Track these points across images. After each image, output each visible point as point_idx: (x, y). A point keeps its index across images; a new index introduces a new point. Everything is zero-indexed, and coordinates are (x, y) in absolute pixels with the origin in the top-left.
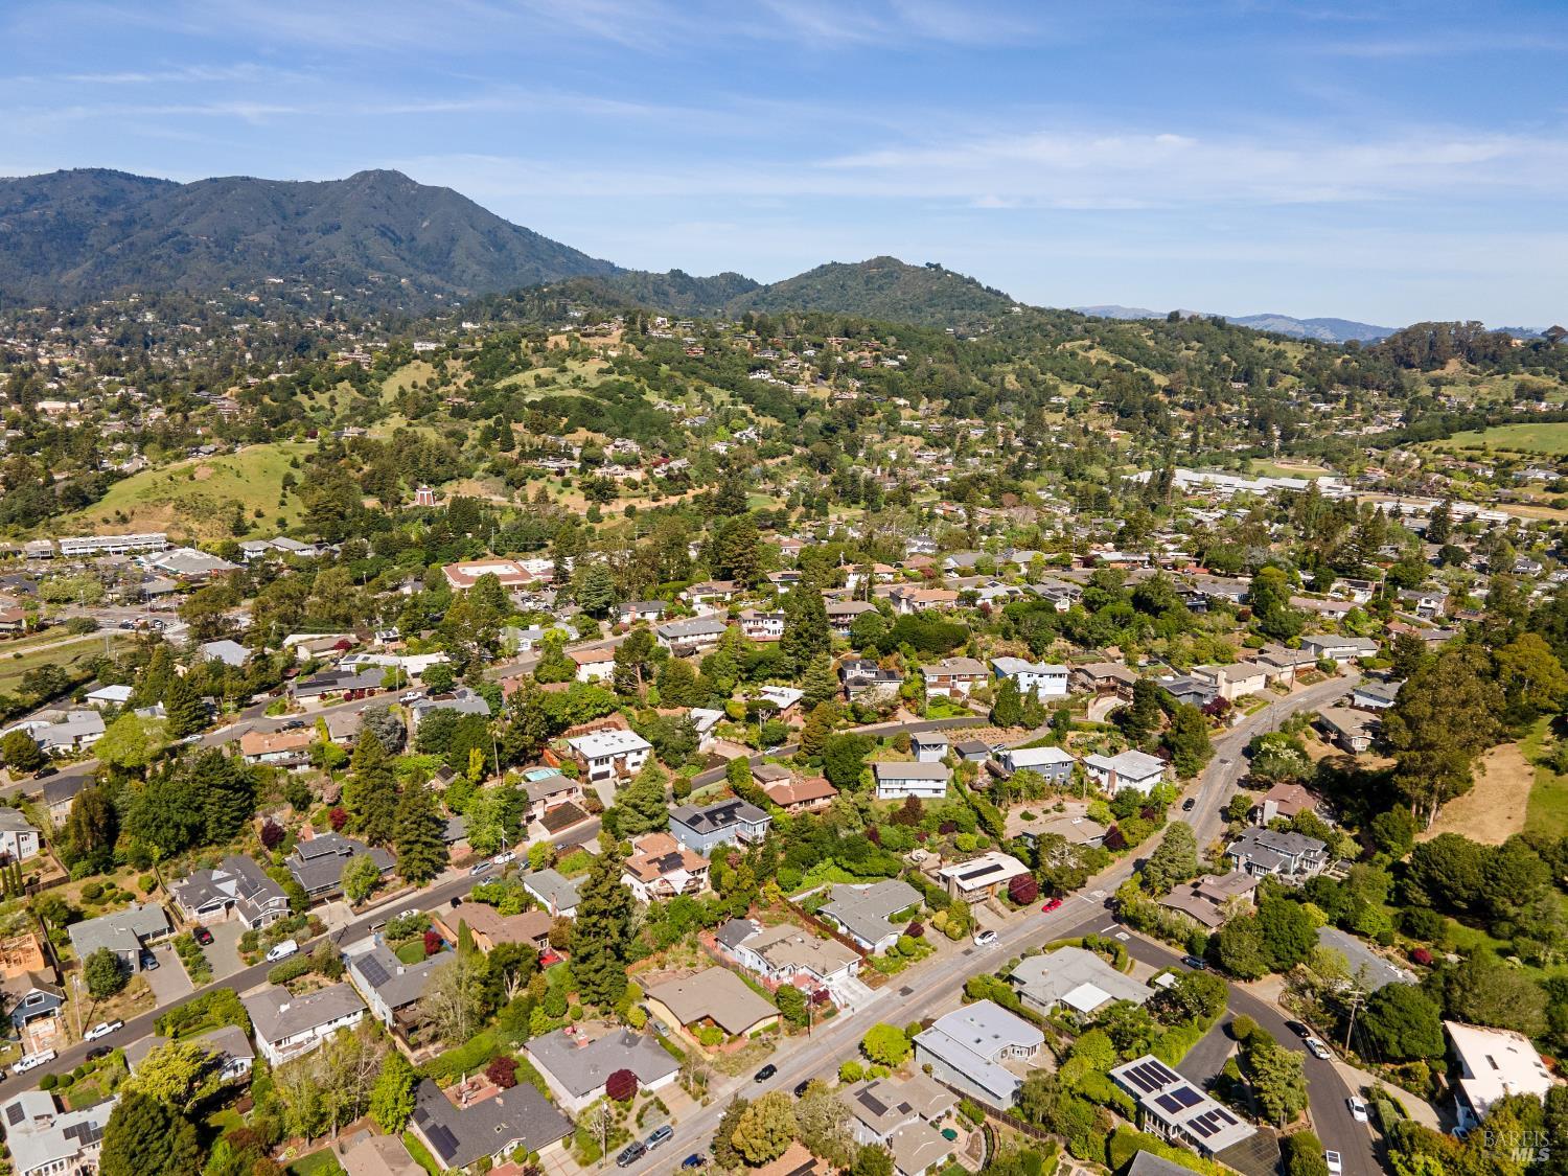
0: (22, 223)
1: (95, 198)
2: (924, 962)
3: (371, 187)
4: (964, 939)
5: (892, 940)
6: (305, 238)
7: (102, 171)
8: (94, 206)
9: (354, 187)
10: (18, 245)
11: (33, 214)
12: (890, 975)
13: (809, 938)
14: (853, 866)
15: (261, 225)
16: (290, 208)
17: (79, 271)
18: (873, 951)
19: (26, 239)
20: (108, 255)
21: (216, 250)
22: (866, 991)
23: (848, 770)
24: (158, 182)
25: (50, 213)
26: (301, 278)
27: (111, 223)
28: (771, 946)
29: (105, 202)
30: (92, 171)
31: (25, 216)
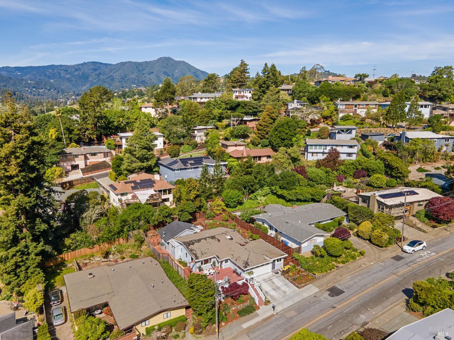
0: (73, 76)
1: (92, 69)
2: (351, 265)
3: (162, 62)
4: (390, 248)
5: (320, 241)
6: (144, 76)
7: (95, 62)
8: (92, 71)
9: (158, 62)
10: (71, 81)
11: (77, 73)
12: (317, 275)
13: (238, 237)
14: (285, 193)
15: (133, 73)
16: (141, 68)
17: (86, 87)
18: (299, 250)
19: (73, 79)
20: (93, 82)
21: (120, 80)
22: (290, 288)
23: (285, 136)
24: (109, 64)
25: (81, 73)
26: (141, 85)
27: (95, 74)
28: (199, 241)
29: (95, 70)
30: (92, 62)
31: (74, 74)
